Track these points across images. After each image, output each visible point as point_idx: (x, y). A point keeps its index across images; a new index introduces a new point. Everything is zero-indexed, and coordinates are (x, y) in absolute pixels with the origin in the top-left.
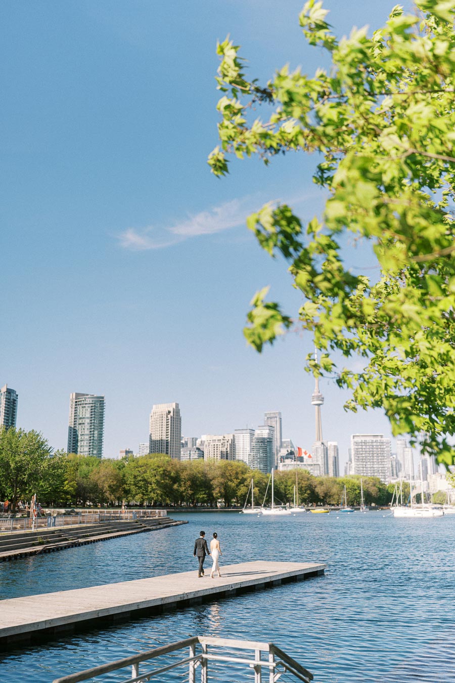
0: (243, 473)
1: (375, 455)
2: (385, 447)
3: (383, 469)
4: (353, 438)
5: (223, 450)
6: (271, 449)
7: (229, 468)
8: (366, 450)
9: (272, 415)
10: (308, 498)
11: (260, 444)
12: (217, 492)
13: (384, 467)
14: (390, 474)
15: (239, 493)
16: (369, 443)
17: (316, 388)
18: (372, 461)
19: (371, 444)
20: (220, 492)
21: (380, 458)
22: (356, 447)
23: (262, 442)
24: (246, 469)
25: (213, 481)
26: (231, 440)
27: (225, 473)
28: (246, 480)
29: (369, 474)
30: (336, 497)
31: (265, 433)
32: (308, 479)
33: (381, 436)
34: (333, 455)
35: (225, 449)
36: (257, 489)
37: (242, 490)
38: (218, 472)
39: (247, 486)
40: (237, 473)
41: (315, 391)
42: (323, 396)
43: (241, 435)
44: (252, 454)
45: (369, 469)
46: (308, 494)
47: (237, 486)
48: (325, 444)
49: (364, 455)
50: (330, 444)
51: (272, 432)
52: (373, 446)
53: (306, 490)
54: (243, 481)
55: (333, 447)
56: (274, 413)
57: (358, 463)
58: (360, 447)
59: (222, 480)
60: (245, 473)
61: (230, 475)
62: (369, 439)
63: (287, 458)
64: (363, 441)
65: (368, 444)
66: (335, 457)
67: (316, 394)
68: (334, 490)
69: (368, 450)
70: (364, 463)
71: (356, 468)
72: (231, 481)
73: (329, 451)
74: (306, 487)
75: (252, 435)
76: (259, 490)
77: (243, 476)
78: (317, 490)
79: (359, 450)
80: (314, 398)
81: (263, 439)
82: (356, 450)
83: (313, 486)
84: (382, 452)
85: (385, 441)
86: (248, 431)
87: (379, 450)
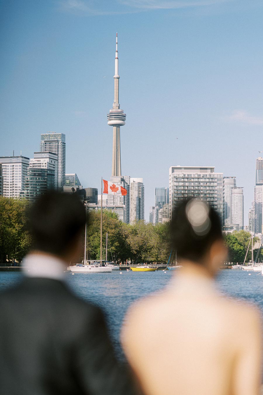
1: (202, 195)
2: (215, 184)
4: (173, 172)
6: (52, 185)
8: (189, 188)
9: (52, 139)
10: (116, 252)
11: (37, 177)
16: (193, 178)
17: (115, 100)
19: (196, 180)
21: (208, 199)
22: (176, 184)
23: (39, 175)
30: (154, 251)
31: (44, 162)
32: (116, 226)
33: (211, 169)
34: (137, 196)
41: (114, 105)
42: (124, 113)
43: (10, 165)
44: (25, 192)
46: (116, 247)
47: (19, 233)
48: (127, 181)
49: (186, 196)
50: (134, 180)
51: (53, 161)
52: (199, 182)
53: (113, 242)
55: (136, 186)
56: (55, 136)
58: (181, 184)
61: (9, 218)
62: (195, 173)
64: (186, 176)
65: (192, 180)
66: (140, 199)
67: (115, 110)
69: (192, 188)
72: (11, 225)
73: (130, 191)
74: (113, 237)
75: (25, 165)
79: (180, 188)
80: (111, 116)
81: (41, 171)
82: (175, 188)
83: (122, 236)
84: (212, 192)
85: (216, 176)
86: (20, 160)
87: (208, 188)
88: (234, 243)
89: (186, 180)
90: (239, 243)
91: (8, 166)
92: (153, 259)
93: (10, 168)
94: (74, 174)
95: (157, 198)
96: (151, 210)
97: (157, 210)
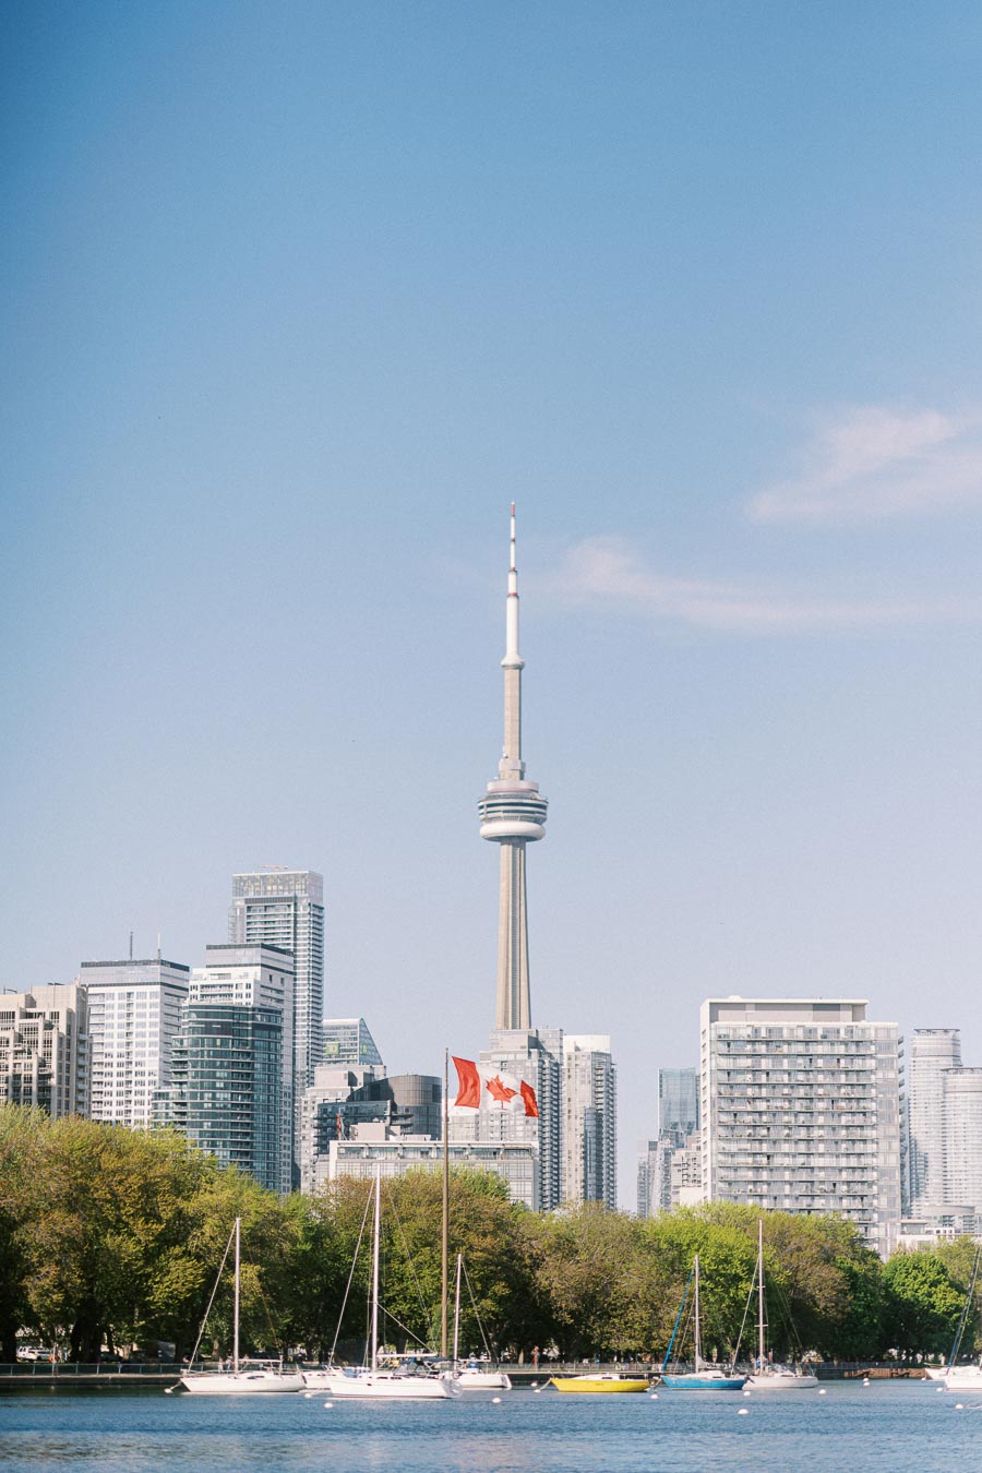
0: (178, 1188)
1: (821, 1105)
2: (870, 1063)
3: (857, 1176)
4: (713, 1018)
5: (21, 1071)
6: (273, 1068)
7: (109, 1161)
8: (774, 1079)
9: (273, 891)
10: (499, 1318)
11: (219, 1038)
12: (46, 1283)
13: (863, 1169)
14: (891, 1202)
15: (159, 1295)
16: (789, 1043)
17: (508, 749)
18: (803, 1133)
19: (801, 1048)
20: (60, 1286)
21: (844, 1120)
22: (726, 1063)
23: (226, 1029)
24: (195, 1168)
25: (30, 1226)
26: (70, 1013)
27: (84, 1189)
28: (196, 1222)
29: (787, 1204)
30: (639, 1314)
31: (243, 982)
32: (500, 1225)
33: (854, 1007)
34: (588, 1104)
35: (34, 1061)
36: (253, 1270)
37: (178, 1275)
38: (55, 1184)
39: (199, 1258)
40: (148, 1190)
41: (503, 766)
42: (539, 796)
43: (116, 990)
44: (173, 1090)
45: (787, 1176)
46: (500, 1301)
47: (150, 1256)
48: (550, 1045)
49: (762, 1106)
50: (578, 1045)
51: (277, 976)
52: (811, 1057)
53: (487, 1281)
54: (178, 1231)
55: (586, 1064)
56: (284, 880)
57: (733, 1147)
58: (746, 1063)
59: (66, 1223)
60: (196, 1188)
62: (793, 1024)
63: (355, 1116)
64: (762, 1034)
65: (785, 1049)
66: (598, 1117)
67: (507, 783)
68: (633, 1279)
69: (786, 1078)
70: (765, 1148)
71: (723, 1173)
72: (119, 1226)
73: (565, 1082)
74: (486, 1263)
75: (174, 990)
76: (260, 1277)
77: (182, 1204)
78: (542, 1278)
79: (740, 1079)
80: (492, 805)
81: (232, 1016)
82: (724, 1077)
83: (522, 1259)
84: (858, 1092)
85: (871, 1035)
86: (155, 972)
87: (843, 1079)
88: (934, 1284)
89: (762, 1049)
90: (952, 1285)
91: (112, 996)
92: (632, 1345)
93: (116, 1002)
94: (356, 1021)
95: (667, 1108)
96: (645, 1153)
97: (667, 1155)
